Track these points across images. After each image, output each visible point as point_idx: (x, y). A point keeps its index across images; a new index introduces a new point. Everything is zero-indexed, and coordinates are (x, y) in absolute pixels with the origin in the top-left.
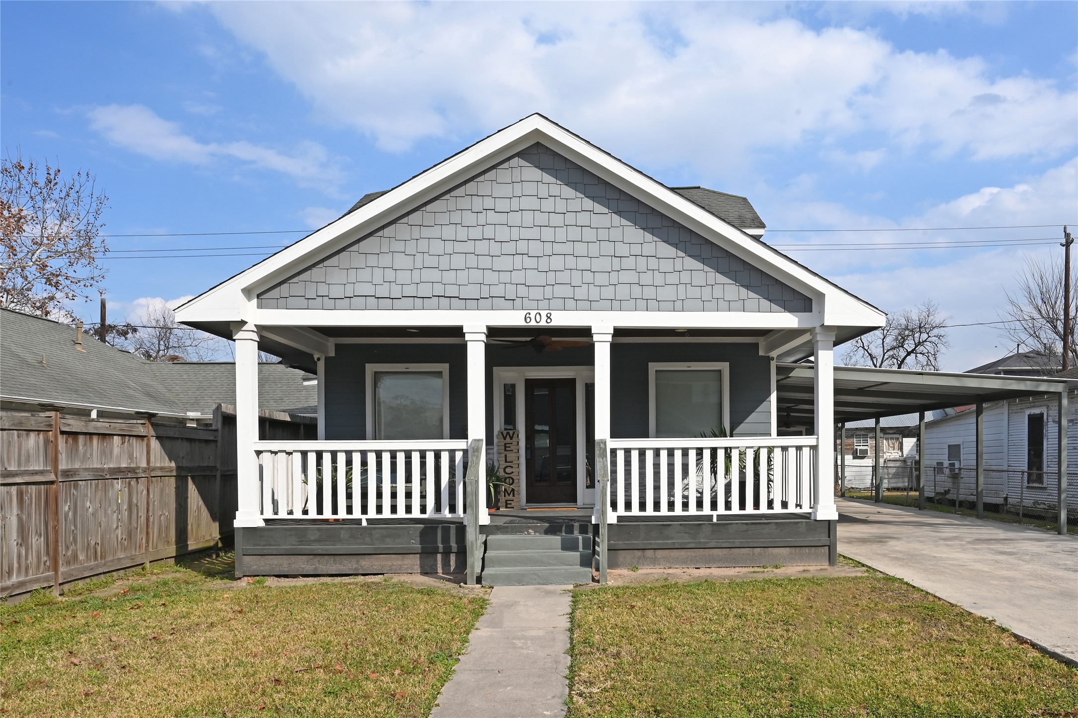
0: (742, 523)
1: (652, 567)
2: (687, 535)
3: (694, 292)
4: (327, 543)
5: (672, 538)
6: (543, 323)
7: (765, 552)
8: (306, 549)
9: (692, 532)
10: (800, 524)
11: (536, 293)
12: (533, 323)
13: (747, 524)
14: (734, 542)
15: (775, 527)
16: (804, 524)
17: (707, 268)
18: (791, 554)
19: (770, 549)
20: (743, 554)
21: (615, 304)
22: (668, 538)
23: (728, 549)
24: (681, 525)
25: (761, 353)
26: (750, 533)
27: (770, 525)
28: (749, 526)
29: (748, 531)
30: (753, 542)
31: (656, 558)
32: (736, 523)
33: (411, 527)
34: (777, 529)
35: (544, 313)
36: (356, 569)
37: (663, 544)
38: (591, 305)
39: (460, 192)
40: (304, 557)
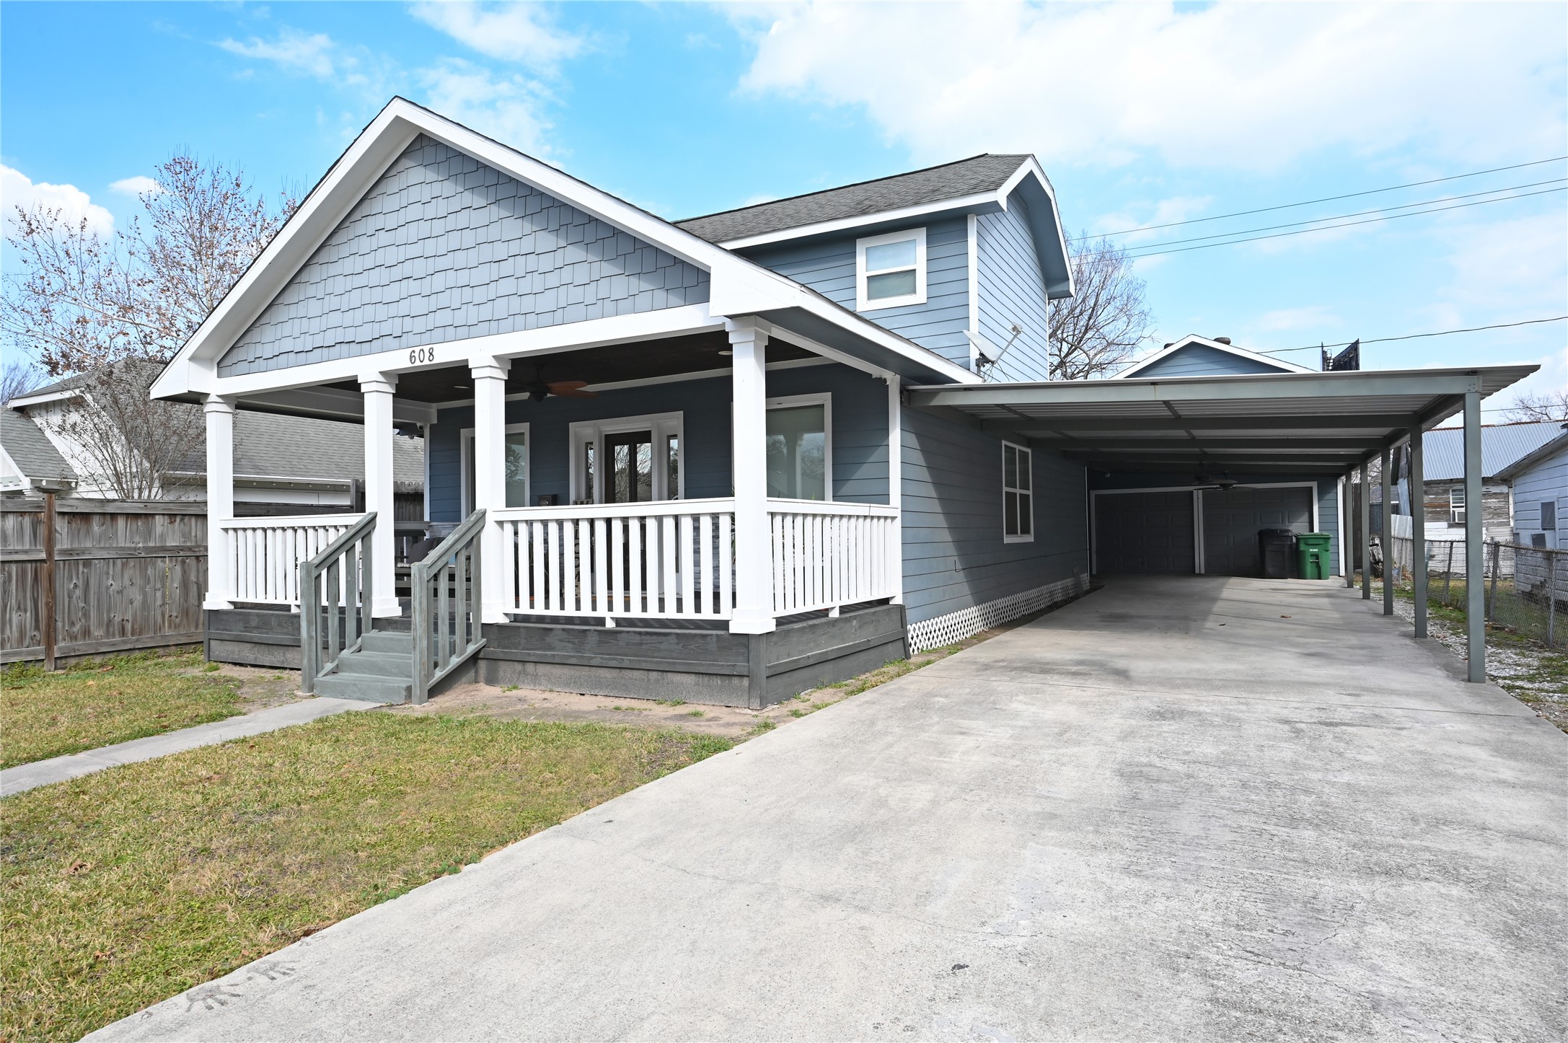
0: (635, 632)
1: (533, 687)
2: (571, 645)
3: (576, 295)
4: (264, 630)
5: (553, 649)
6: (426, 362)
7: (663, 679)
8: (248, 636)
9: (576, 641)
10: (708, 638)
11: (420, 325)
12: (418, 363)
13: (640, 633)
14: (623, 660)
15: (676, 641)
16: (715, 639)
17: (591, 258)
18: (697, 684)
19: (669, 674)
20: (636, 679)
21: (493, 325)
22: (550, 648)
23: (618, 670)
24: (563, 630)
26: (644, 647)
27: (669, 637)
28: (644, 637)
29: (642, 644)
30: (645, 661)
31: (537, 675)
32: (628, 632)
34: (678, 644)
35: (426, 349)
36: (283, 662)
37: (542, 656)
38: (468, 330)
40: (248, 645)
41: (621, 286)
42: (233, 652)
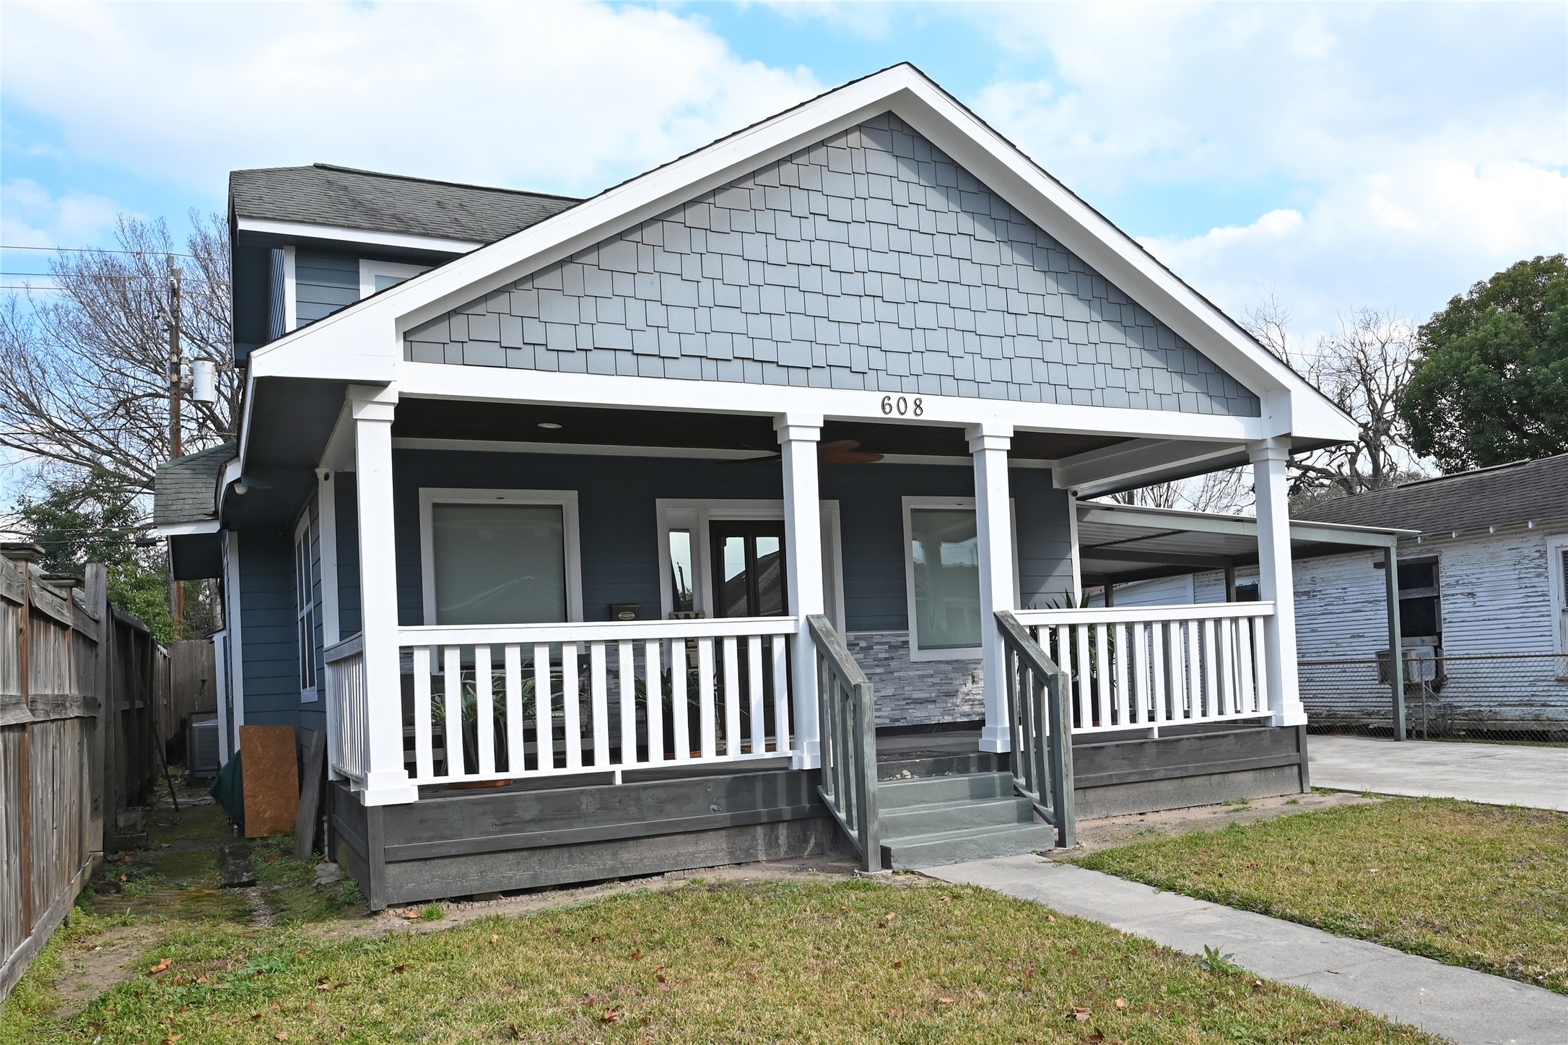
0: (1195, 738)
1: (1083, 818)
2: (1126, 762)
3: (1116, 378)
4: (557, 823)
5: (1106, 769)
6: (910, 415)
7: (1225, 781)
8: (517, 839)
9: (1132, 756)
10: (1263, 734)
11: (898, 364)
12: (895, 414)
13: (1200, 738)
14: (1188, 768)
15: (1234, 741)
16: (1268, 734)
17: (1130, 343)
18: (1255, 780)
19: (1230, 775)
20: (1199, 786)
21: (1012, 389)
22: (1102, 769)
23: (1179, 780)
24: (1117, 746)
25: (1056, 485)
26: (1204, 752)
27: (1228, 739)
28: (1204, 742)
29: (1202, 749)
30: (1211, 766)
31: (1087, 802)
32: (1188, 739)
33: (709, 780)
34: (1236, 744)
35: (911, 398)
36: (612, 869)
37: (1097, 778)
38: (979, 389)
39: (769, 178)
40: (511, 856)
41: (1164, 381)
42: (465, 876)
